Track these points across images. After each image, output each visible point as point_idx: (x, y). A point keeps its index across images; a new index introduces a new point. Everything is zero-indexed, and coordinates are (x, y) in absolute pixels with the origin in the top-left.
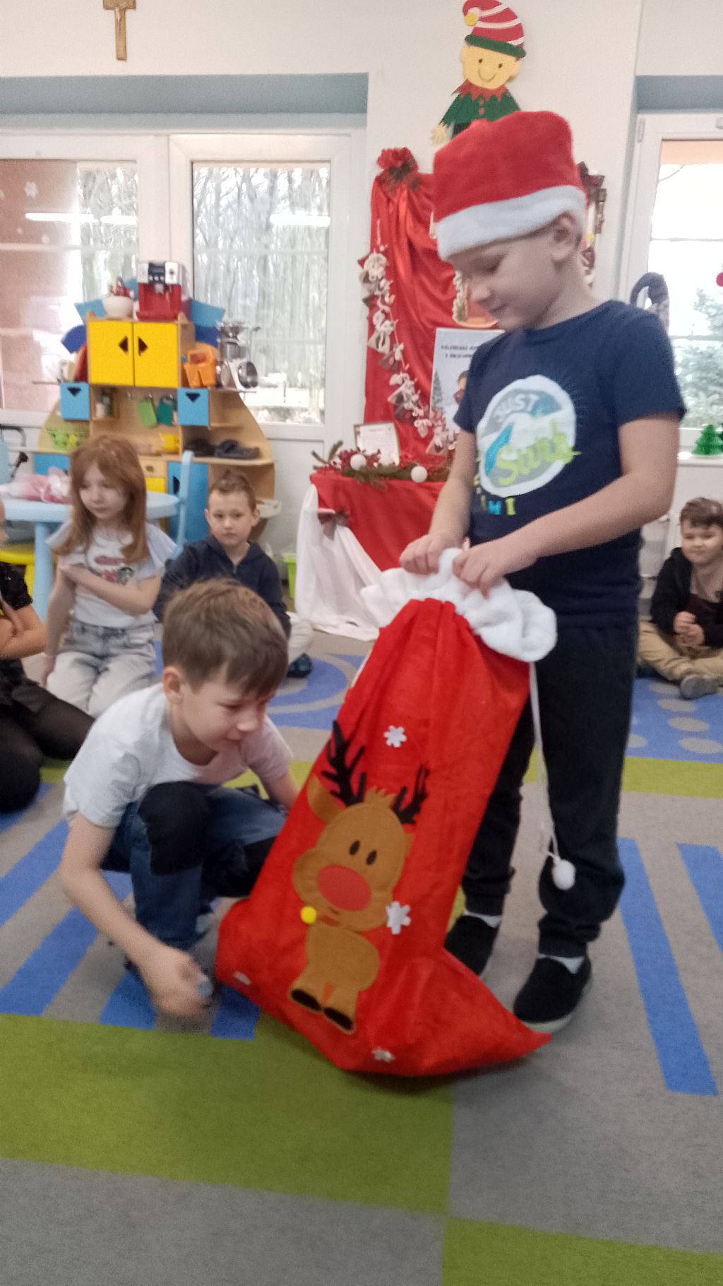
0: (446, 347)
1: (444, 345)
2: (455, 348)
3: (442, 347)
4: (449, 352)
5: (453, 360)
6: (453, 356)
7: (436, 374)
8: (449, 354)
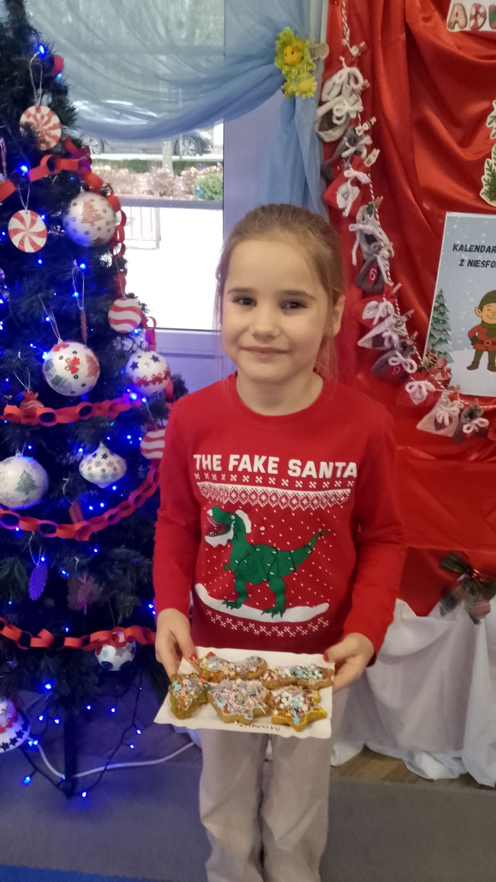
0: (462, 248)
1: (458, 242)
2: (478, 249)
3: (455, 247)
4: (466, 256)
5: (474, 269)
6: (473, 263)
7: (440, 296)
8: (466, 259)
